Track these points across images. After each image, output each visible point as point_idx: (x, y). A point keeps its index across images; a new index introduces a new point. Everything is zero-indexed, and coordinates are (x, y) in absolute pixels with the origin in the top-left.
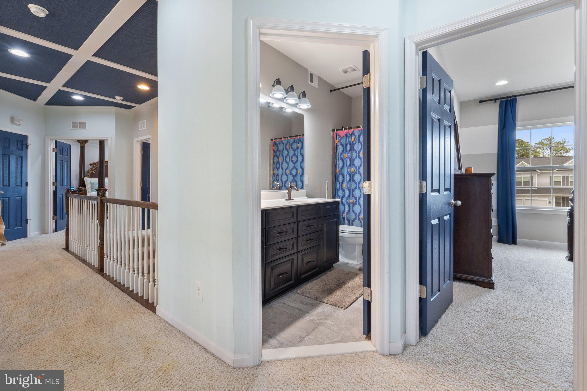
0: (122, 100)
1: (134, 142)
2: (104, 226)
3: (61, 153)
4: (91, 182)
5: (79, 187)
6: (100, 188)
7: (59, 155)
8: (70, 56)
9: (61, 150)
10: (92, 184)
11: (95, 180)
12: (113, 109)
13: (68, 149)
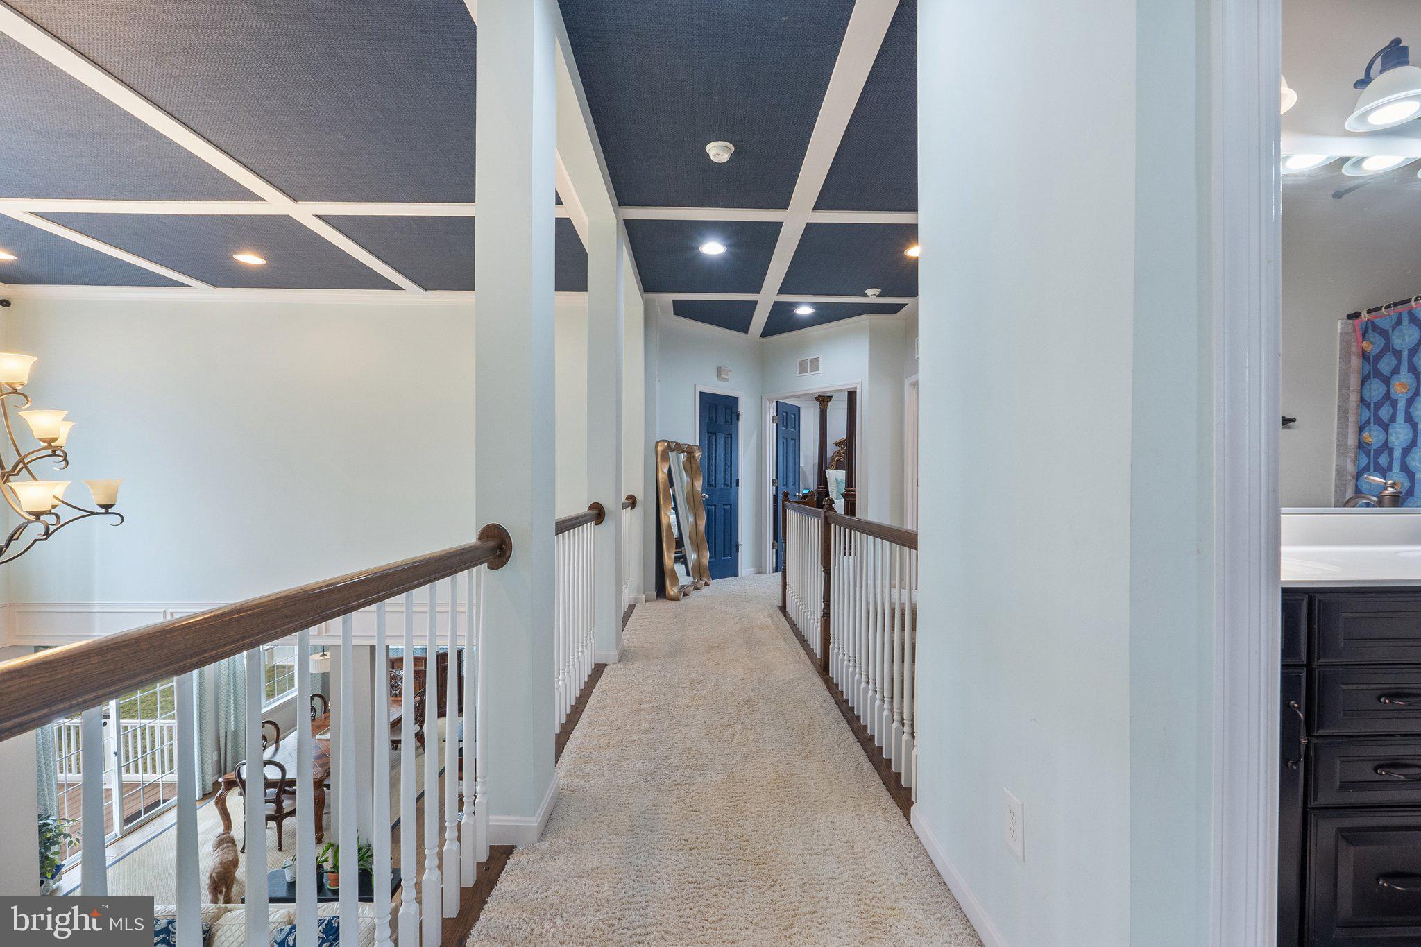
0: (877, 296)
1: (906, 386)
2: (830, 574)
3: (785, 424)
4: (836, 477)
5: (819, 488)
6: (849, 491)
7: (782, 428)
8: (779, 225)
9: (785, 417)
10: (837, 482)
11: (841, 475)
12: (865, 320)
13: (795, 415)
